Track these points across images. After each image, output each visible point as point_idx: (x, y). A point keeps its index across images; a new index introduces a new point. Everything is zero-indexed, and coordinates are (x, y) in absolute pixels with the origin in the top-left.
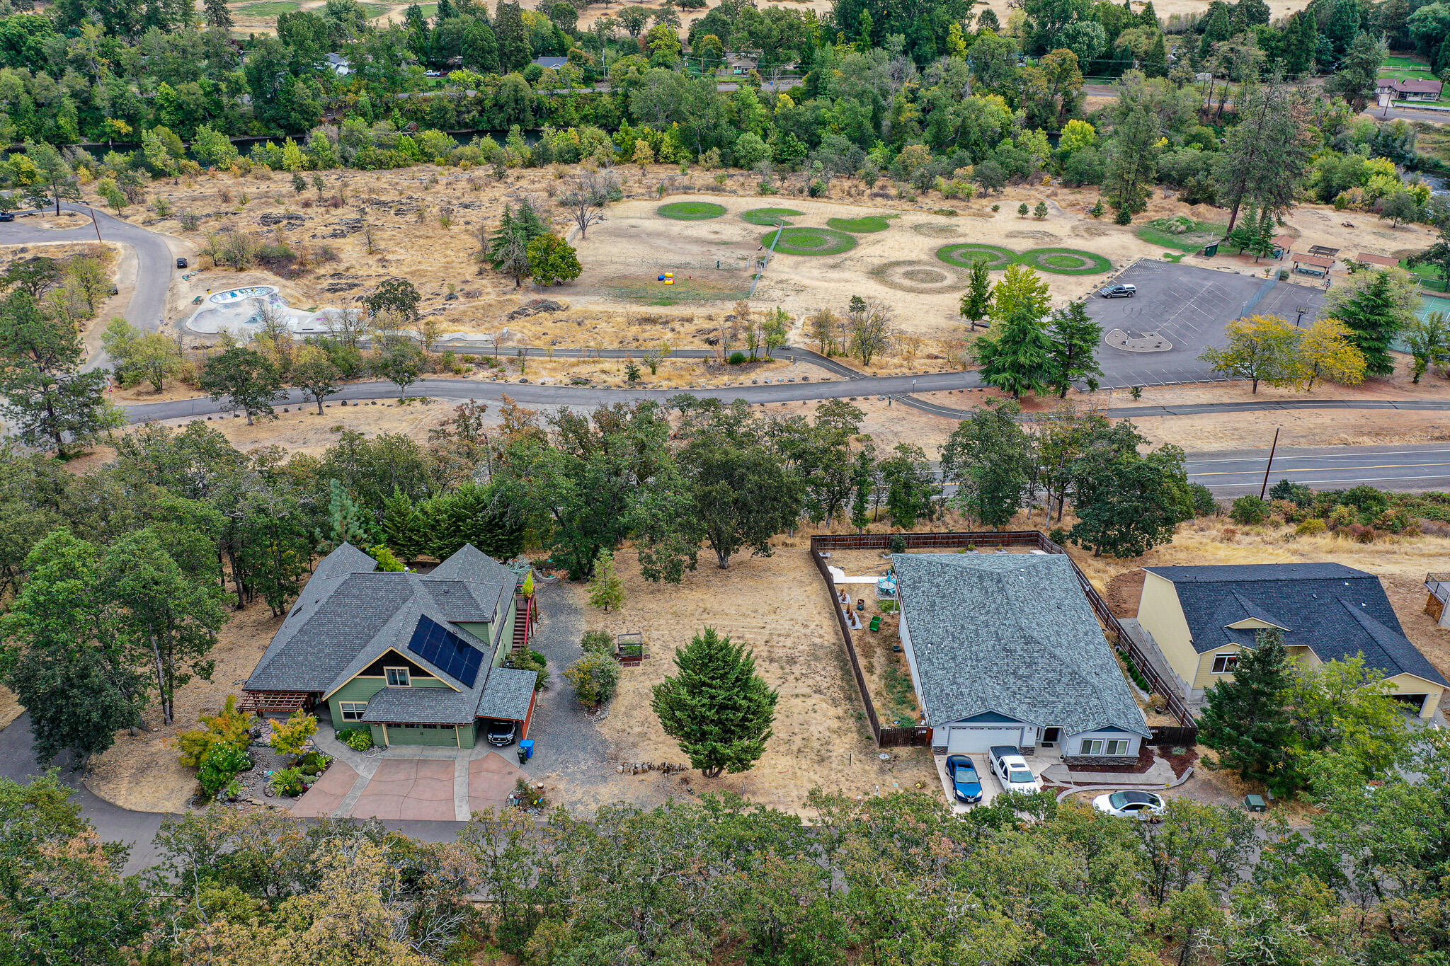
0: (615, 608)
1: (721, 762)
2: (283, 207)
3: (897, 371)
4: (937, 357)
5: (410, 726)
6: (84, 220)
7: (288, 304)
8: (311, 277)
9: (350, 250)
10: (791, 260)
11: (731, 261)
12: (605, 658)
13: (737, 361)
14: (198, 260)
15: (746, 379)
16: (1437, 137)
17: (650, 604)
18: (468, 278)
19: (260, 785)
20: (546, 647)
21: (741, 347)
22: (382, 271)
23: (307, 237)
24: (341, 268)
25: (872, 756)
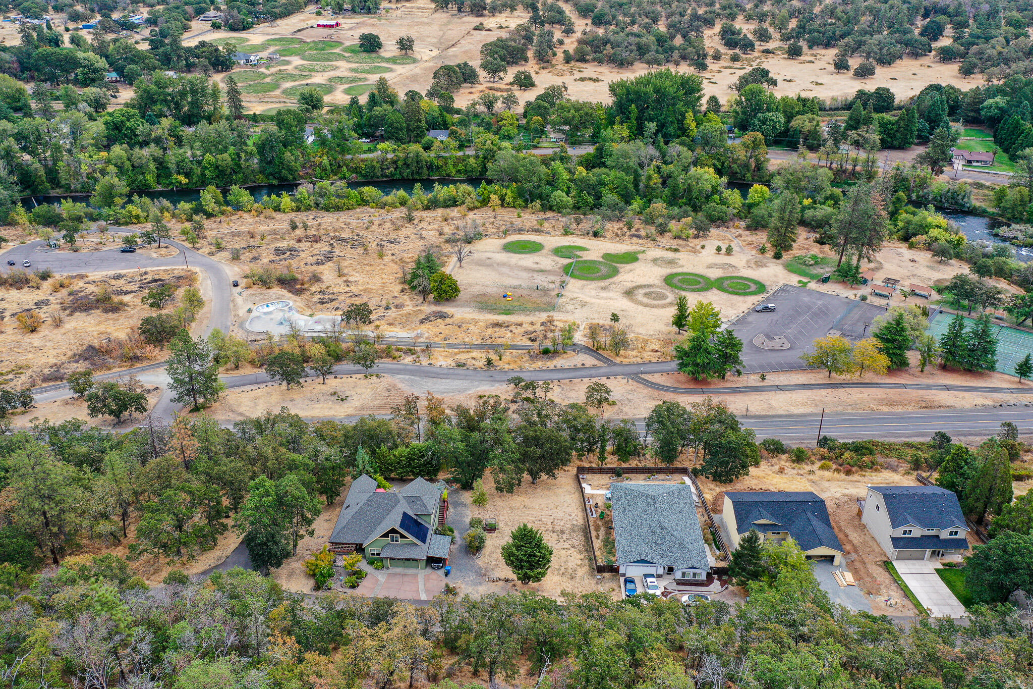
0: (484, 505)
1: (529, 578)
2: (285, 242)
3: (634, 360)
4: (657, 351)
5: (399, 559)
6: (175, 251)
7: (298, 312)
8: (308, 293)
9: (327, 273)
10: (580, 283)
11: (545, 284)
12: (480, 530)
13: (546, 352)
14: (245, 280)
15: (551, 364)
16: (986, 192)
17: (499, 502)
18: (396, 294)
19: (339, 583)
20: (453, 523)
21: (548, 344)
22: (347, 289)
23: (302, 264)
24: (324, 286)
25: (593, 576)
